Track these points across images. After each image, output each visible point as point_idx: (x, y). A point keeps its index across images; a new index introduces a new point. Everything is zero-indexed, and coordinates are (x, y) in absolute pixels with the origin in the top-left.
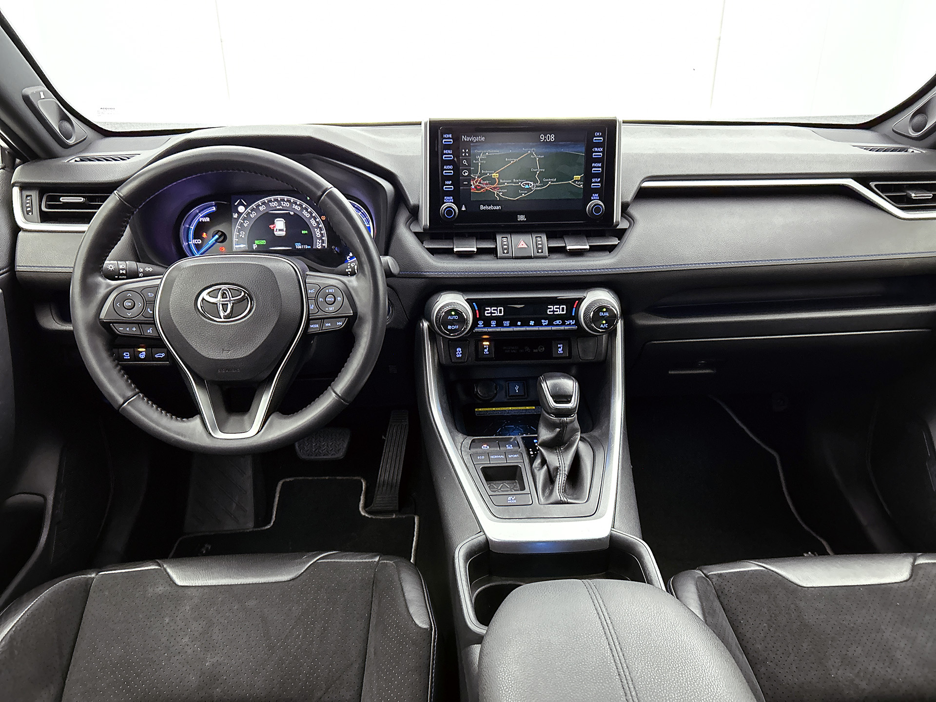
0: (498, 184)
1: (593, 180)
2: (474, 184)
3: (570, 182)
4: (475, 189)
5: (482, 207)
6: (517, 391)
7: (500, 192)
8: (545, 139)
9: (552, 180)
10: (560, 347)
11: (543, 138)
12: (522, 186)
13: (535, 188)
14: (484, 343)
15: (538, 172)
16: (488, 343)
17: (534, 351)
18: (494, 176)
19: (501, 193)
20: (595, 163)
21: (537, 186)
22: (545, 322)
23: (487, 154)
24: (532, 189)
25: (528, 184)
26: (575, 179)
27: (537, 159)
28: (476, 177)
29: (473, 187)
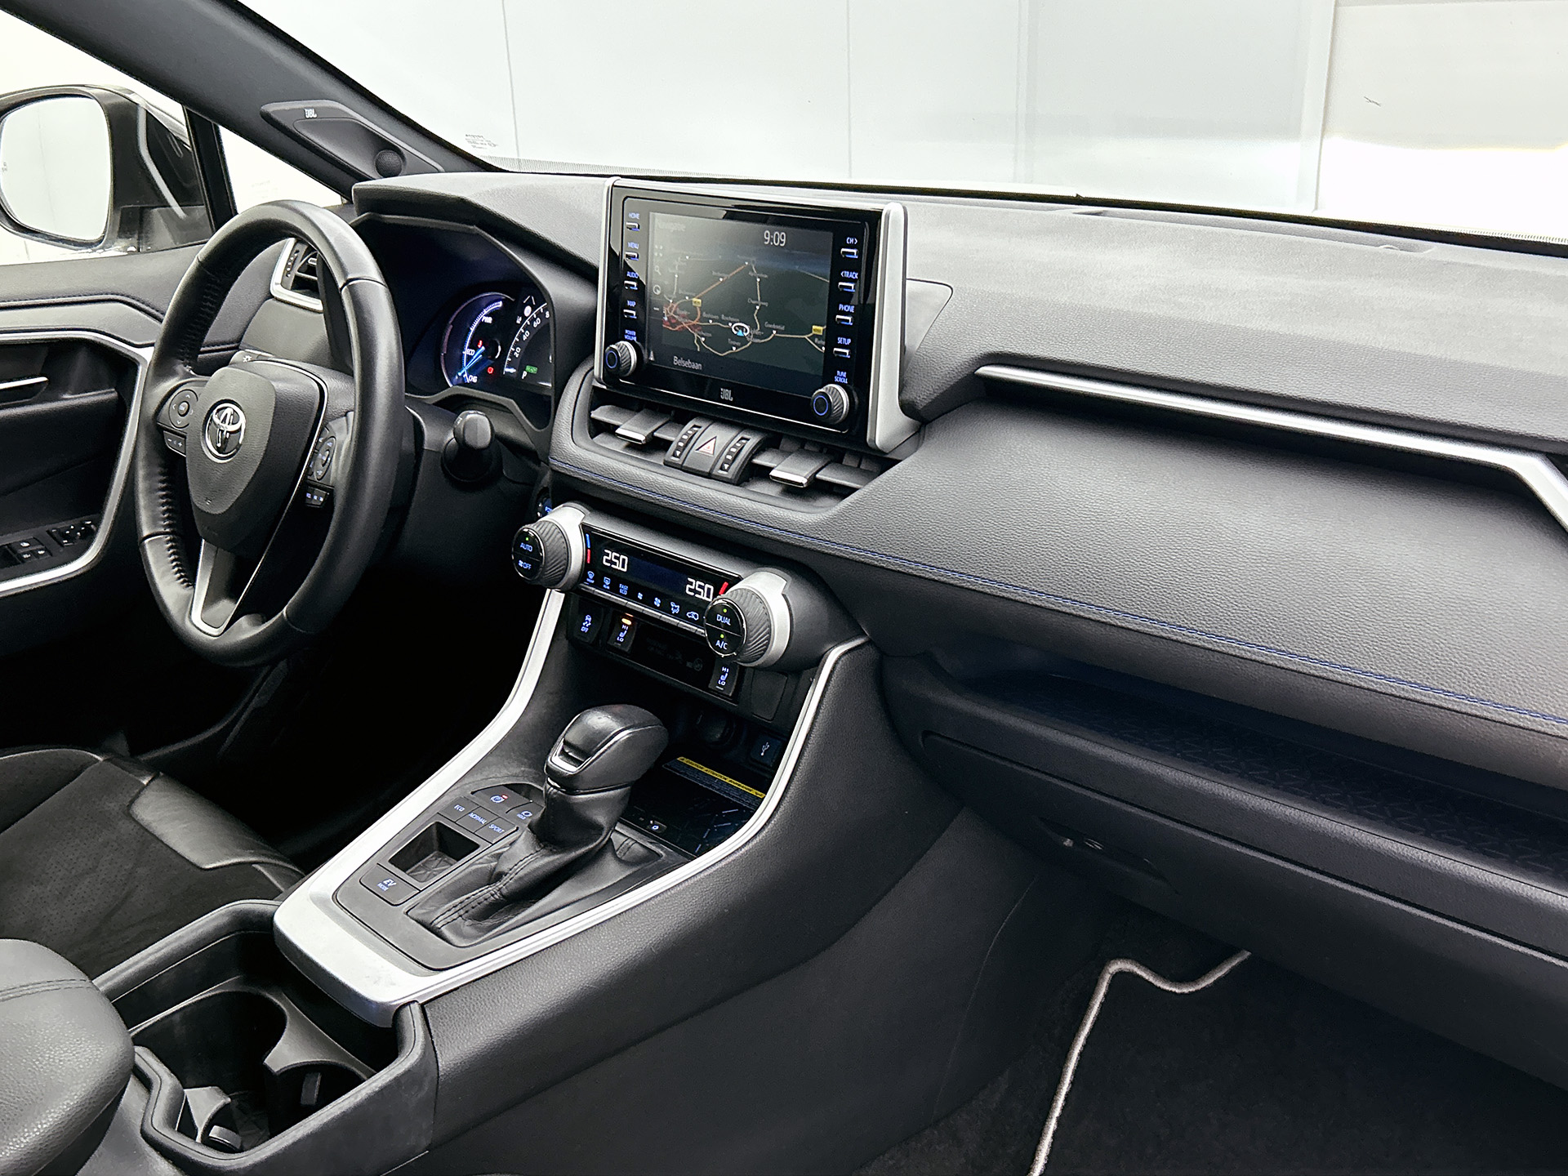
0: (700, 320)
1: (840, 340)
2: (667, 314)
3: (806, 337)
4: (668, 323)
5: (676, 361)
6: (762, 754)
7: (702, 336)
8: (772, 240)
9: (778, 327)
10: (724, 673)
11: (768, 238)
12: (733, 330)
13: (751, 340)
14: (624, 620)
15: (758, 307)
16: (629, 622)
17: (689, 664)
18: (695, 302)
19: (703, 339)
20: (844, 305)
21: (755, 336)
22: (676, 608)
23: (687, 257)
24: (748, 339)
25: (742, 328)
26: (813, 332)
27: (758, 280)
28: (671, 301)
29: (666, 319)
